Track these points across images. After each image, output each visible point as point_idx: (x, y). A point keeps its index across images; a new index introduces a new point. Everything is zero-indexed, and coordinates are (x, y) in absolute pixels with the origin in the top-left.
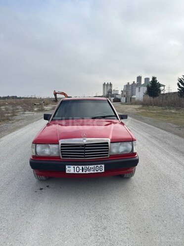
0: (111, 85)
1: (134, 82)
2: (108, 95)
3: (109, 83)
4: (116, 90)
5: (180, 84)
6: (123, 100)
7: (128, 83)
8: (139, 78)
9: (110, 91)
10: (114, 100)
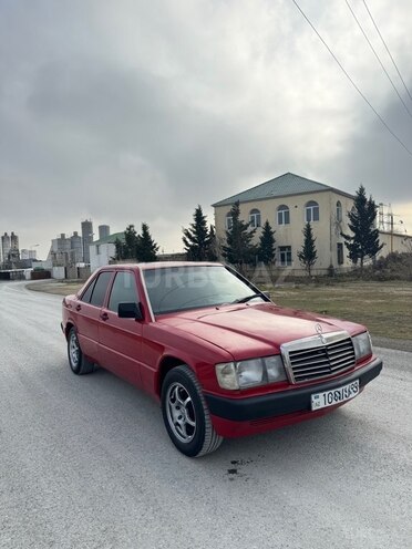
0: (14, 238)
1: (76, 234)
2: (9, 262)
3: (9, 235)
4: (31, 252)
5: (188, 240)
6: (59, 272)
7: (63, 235)
8: (87, 226)
9: (14, 254)
10: (32, 273)
